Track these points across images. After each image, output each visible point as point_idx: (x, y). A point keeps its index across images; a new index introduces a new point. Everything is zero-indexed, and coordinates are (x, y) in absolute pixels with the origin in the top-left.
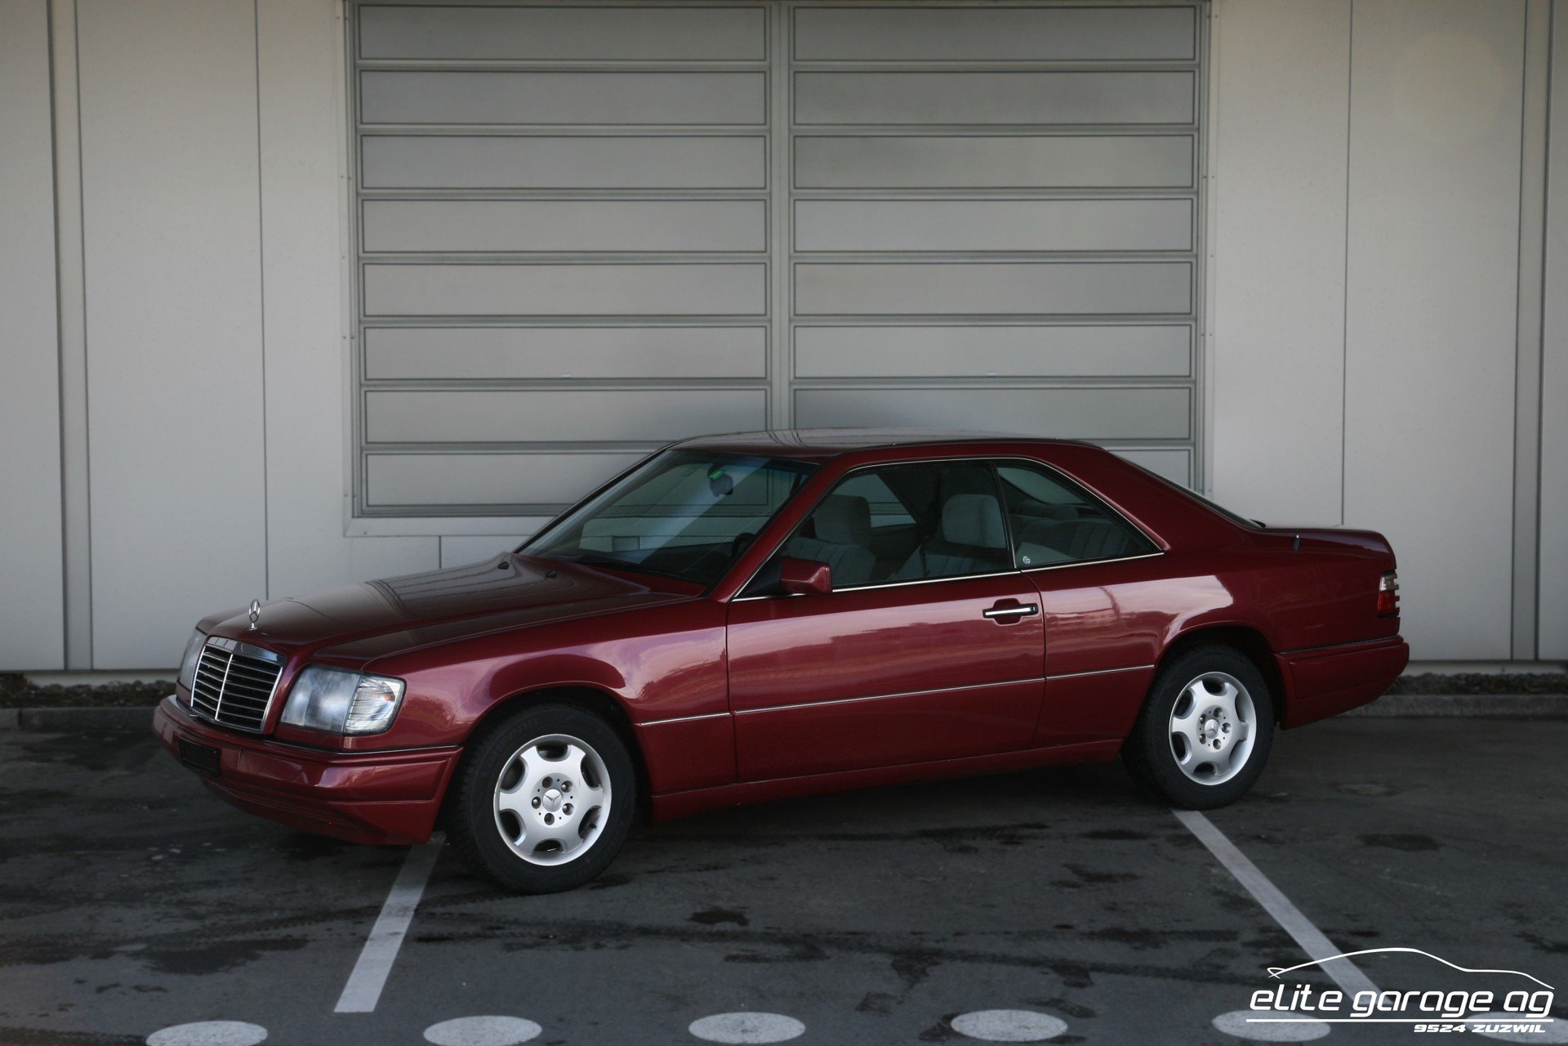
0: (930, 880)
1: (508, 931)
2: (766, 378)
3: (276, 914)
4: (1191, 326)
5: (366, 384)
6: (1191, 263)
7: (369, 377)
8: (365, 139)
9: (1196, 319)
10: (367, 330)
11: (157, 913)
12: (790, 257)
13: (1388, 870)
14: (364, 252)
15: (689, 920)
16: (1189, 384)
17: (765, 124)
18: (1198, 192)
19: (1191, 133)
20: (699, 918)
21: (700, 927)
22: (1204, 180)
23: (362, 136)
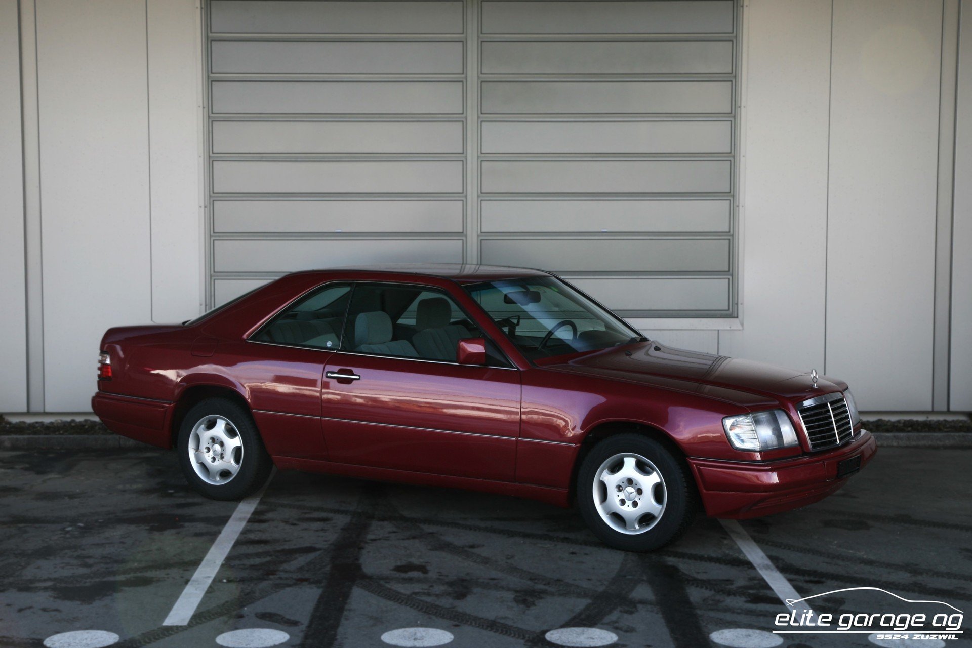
0: (546, 546)
1: (278, 576)
2: (463, 232)
3: (136, 564)
4: (730, 200)
5: (214, 235)
6: (730, 161)
7: (216, 231)
8: (213, 82)
9: (733, 196)
10: (215, 202)
11: (62, 563)
12: (478, 157)
13: (836, 542)
14: (213, 153)
15: (391, 570)
16: (729, 237)
17: (463, 74)
18: (735, 116)
19: (731, 79)
20: (398, 569)
21: (398, 574)
22: (739, 109)
23: (212, 81)
